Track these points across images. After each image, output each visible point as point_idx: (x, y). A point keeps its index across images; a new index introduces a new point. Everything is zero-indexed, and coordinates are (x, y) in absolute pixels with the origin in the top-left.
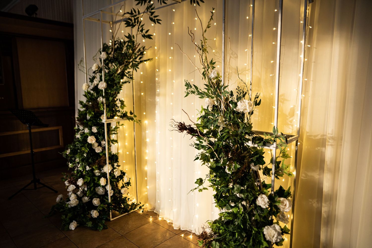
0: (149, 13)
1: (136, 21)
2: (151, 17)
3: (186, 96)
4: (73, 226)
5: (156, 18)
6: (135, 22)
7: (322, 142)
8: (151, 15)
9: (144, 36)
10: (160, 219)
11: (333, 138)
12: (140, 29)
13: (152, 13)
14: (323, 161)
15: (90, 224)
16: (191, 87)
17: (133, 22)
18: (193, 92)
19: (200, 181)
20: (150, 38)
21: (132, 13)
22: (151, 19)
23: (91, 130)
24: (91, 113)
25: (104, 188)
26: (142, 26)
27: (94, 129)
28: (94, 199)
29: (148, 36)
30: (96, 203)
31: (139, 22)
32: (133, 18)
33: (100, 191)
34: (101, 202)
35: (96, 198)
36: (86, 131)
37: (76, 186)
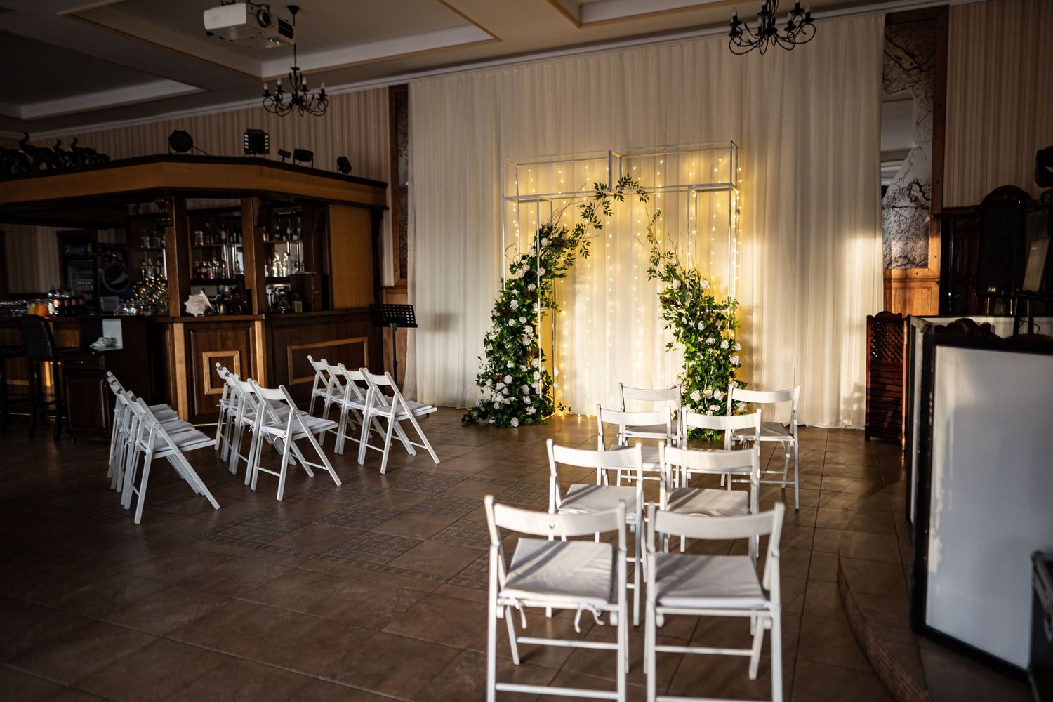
0: (603, 207)
1: (591, 212)
3: (650, 280)
4: (515, 422)
5: (608, 212)
6: (589, 214)
7: (750, 312)
8: (606, 209)
9: (596, 227)
10: (589, 417)
11: (757, 307)
12: (593, 220)
13: (607, 207)
14: (751, 326)
15: (530, 420)
16: (655, 272)
18: (656, 277)
19: (670, 345)
21: (590, 207)
22: (605, 212)
23: (518, 321)
24: (525, 301)
25: (530, 386)
26: (596, 217)
27: (523, 320)
28: (524, 397)
29: (600, 227)
30: (527, 400)
31: (593, 214)
32: (588, 210)
33: (526, 389)
34: (532, 399)
35: (526, 396)
36: (512, 322)
37: (505, 383)
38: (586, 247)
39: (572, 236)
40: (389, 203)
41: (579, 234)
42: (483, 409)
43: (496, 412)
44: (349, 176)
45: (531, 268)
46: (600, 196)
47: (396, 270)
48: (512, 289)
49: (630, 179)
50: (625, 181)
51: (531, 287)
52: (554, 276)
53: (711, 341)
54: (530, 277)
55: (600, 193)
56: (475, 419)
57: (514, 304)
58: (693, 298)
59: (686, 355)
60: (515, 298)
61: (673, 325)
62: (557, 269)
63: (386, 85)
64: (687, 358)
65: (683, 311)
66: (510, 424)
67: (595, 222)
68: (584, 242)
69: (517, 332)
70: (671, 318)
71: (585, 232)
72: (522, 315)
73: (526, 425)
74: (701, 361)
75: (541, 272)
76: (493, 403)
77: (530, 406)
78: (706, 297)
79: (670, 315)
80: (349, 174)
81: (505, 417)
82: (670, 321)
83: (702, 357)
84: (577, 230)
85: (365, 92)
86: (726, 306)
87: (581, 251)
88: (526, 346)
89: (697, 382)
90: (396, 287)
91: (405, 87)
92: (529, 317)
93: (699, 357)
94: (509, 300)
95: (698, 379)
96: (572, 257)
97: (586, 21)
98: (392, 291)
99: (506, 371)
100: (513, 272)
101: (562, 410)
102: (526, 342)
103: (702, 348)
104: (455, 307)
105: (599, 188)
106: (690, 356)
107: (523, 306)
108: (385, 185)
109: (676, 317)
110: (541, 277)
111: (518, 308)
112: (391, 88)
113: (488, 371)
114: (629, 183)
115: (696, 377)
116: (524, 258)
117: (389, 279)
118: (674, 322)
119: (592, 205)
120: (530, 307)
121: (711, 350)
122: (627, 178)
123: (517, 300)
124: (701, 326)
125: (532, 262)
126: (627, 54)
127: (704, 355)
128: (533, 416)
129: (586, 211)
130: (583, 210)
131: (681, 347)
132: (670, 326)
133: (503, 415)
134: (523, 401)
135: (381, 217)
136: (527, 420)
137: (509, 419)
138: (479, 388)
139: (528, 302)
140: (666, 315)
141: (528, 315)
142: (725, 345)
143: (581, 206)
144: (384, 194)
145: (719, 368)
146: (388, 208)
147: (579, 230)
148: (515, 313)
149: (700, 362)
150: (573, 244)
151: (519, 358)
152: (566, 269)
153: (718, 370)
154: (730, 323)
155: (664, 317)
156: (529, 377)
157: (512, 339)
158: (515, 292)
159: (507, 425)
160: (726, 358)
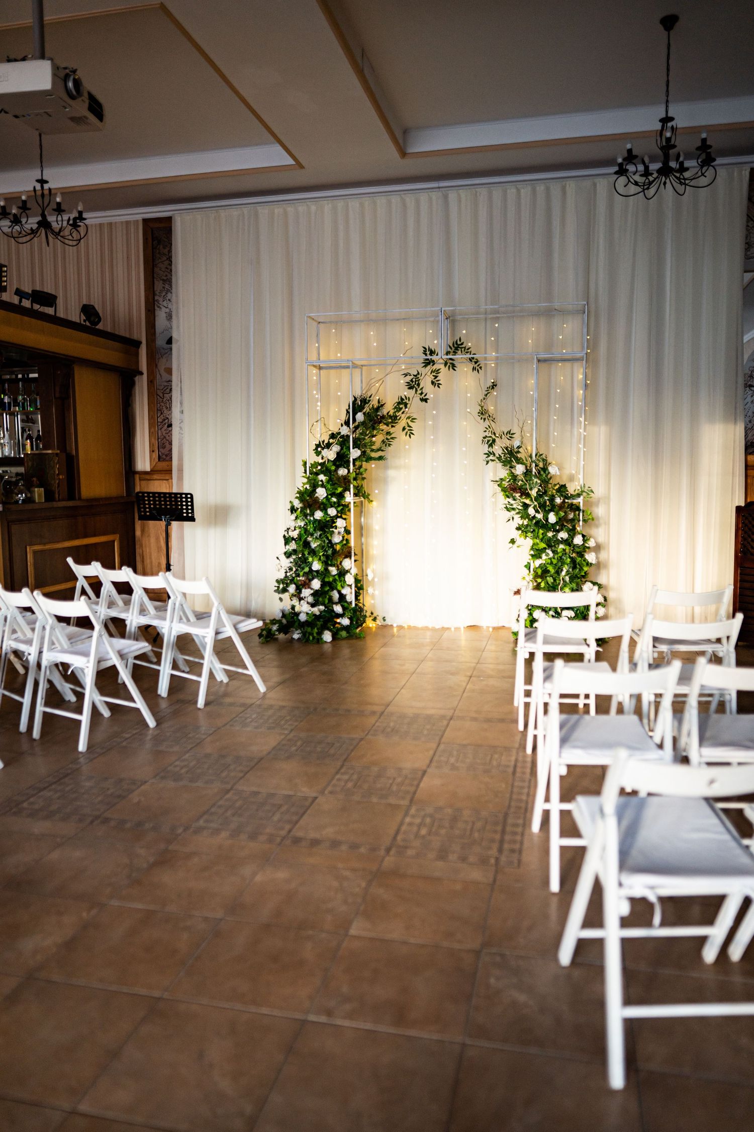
0: (431, 376)
1: (417, 382)
2: (433, 380)
3: (487, 464)
4: (327, 636)
5: (437, 382)
6: (415, 384)
8: (434, 379)
9: (422, 400)
12: (419, 392)
13: (436, 377)
15: (344, 634)
16: (494, 455)
17: (414, 383)
18: (493, 460)
20: (426, 402)
21: (416, 375)
22: (433, 383)
23: (326, 513)
24: (337, 489)
25: (339, 592)
26: (422, 388)
27: (332, 512)
28: (334, 606)
29: (426, 400)
30: (338, 609)
31: (419, 385)
32: (414, 380)
33: (336, 596)
34: (344, 608)
35: (336, 604)
36: (319, 515)
37: (312, 589)
38: (411, 424)
39: (393, 411)
40: (144, 366)
41: (402, 408)
42: (284, 621)
43: (302, 625)
44: (98, 330)
45: (342, 449)
46: (428, 363)
47: (153, 451)
48: (317, 474)
49: (462, 344)
50: (457, 347)
51: (342, 472)
52: (369, 459)
53: (563, 535)
54: (342, 459)
55: (428, 359)
56: (274, 635)
57: (321, 493)
58: (540, 486)
59: (532, 552)
60: (323, 486)
61: (517, 517)
62: (372, 450)
63: (139, 217)
64: (532, 556)
65: (528, 501)
66: (322, 639)
67: (421, 394)
68: (408, 418)
69: (326, 526)
70: (513, 509)
71: (408, 406)
72: (332, 506)
73: (339, 639)
74: (550, 559)
75: (355, 453)
76: (297, 614)
77: (342, 616)
78: (555, 485)
79: (512, 505)
80: (97, 327)
81: (316, 630)
82: (513, 512)
83: (551, 555)
84: (399, 403)
85: (110, 224)
86: (579, 495)
87: (404, 429)
88: (336, 544)
89: (550, 583)
90: (153, 471)
91: (169, 220)
92: (339, 509)
93: (547, 555)
94: (314, 486)
95: (550, 580)
96: (392, 436)
97: (411, 150)
98: (148, 477)
99: (311, 575)
100: (318, 454)
101: (375, 619)
102: (336, 539)
103: (551, 544)
104: (234, 497)
105: (428, 353)
106: (537, 553)
107: (333, 495)
108: (138, 344)
109: (521, 508)
110: (354, 460)
111: (327, 497)
112: (145, 221)
113: (288, 574)
114: (462, 348)
115: (548, 578)
116: (333, 436)
117: (143, 462)
118: (518, 513)
119: (418, 373)
120: (341, 496)
121: (562, 546)
122: (459, 343)
123: (325, 488)
124: (552, 518)
125: (344, 441)
126: (452, 196)
127: (553, 552)
128: (346, 628)
129: (412, 381)
130: (409, 378)
131: (526, 543)
132: (513, 518)
133: (313, 628)
134: (333, 611)
135: (133, 384)
136: (341, 633)
137: (320, 633)
138: (277, 596)
139: (340, 490)
140: (508, 506)
141: (339, 506)
142: (578, 540)
143: (406, 375)
144: (137, 355)
145: (574, 568)
146: (141, 373)
147: (402, 403)
148: (322, 503)
149: (549, 561)
150: (394, 419)
151: (327, 557)
152: (382, 451)
153: (573, 570)
154: (583, 515)
155: (506, 508)
156: (341, 581)
157: (320, 535)
158: (322, 477)
159: (319, 641)
160: (581, 555)
